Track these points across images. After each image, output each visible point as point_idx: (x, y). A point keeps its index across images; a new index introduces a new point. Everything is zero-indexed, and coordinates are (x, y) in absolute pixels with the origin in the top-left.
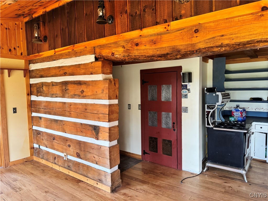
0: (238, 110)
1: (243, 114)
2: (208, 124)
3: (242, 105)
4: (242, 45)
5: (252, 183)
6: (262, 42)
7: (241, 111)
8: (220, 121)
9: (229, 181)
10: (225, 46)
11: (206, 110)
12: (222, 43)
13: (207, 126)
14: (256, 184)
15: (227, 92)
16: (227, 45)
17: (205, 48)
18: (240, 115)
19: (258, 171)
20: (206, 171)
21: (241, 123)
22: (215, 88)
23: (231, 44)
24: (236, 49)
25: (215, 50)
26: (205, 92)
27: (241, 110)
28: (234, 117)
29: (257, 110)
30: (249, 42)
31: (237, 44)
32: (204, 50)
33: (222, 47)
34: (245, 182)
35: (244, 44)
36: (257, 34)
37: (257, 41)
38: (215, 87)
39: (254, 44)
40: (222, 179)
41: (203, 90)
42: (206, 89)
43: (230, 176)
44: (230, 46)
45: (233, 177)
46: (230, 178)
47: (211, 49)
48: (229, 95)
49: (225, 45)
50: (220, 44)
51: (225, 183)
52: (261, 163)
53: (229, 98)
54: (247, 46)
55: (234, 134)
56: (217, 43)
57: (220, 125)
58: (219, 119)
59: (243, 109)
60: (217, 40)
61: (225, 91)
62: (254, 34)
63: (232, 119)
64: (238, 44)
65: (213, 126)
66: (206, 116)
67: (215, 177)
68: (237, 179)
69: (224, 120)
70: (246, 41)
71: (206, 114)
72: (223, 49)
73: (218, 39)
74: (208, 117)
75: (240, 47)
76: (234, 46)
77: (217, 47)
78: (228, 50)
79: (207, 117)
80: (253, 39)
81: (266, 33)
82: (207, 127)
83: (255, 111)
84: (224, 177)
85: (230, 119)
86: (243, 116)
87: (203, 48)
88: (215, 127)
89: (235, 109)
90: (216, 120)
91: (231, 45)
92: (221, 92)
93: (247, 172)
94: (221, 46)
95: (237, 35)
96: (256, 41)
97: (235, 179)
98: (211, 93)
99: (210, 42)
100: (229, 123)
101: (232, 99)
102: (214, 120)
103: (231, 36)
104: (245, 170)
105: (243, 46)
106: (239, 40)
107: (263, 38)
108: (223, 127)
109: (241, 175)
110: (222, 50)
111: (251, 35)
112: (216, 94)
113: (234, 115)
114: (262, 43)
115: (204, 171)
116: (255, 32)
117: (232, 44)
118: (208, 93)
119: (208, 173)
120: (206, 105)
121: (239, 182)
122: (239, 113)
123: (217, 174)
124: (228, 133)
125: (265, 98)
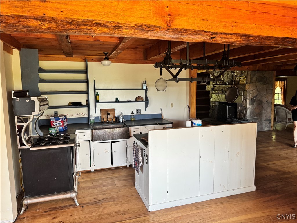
0: (58, 118)
1: (64, 123)
2: (22, 144)
3: (61, 111)
4: (75, 25)
5: (85, 204)
6: (102, 26)
7: (61, 119)
8: (38, 135)
9: (59, 213)
10: (50, 20)
11: (17, 124)
12: (45, 14)
13: (19, 147)
14: (87, 203)
15: (44, 96)
16: (53, 20)
17: (12, 17)
18: (61, 124)
19: (86, 186)
20: (23, 213)
21: (64, 134)
22: (26, 91)
23: (59, 18)
24: (66, 30)
25: (31, 24)
26: (13, 97)
27: (62, 117)
28: (54, 128)
29: (77, 116)
30: (85, 22)
31: (68, 21)
32: (11, 21)
33: (44, 21)
34: (77, 205)
35: (79, 24)
36: (95, 12)
37: (96, 23)
38: (25, 89)
39: (91, 27)
40: (48, 214)
41: (9, 94)
42: (13, 92)
43: (57, 206)
44: (57, 23)
45: (62, 205)
46: (58, 208)
47: (25, 21)
48: (47, 100)
49: (49, 18)
50: (41, 14)
51: (53, 218)
52: (87, 174)
53: (47, 104)
54: (81, 28)
55: (59, 151)
56: (36, 13)
57: (38, 142)
58: (35, 133)
59: (63, 117)
60: (35, 7)
61: (41, 95)
62: (91, 11)
63: (52, 131)
64: (70, 21)
65: (29, 145)
66: (17, 133)
67: (39, 216)
68: (67, 206)
69: (43, 133)
70: (82, 19)
71: (17, 129)
72: (46, 25)
73: (37, 5)
74: (20, 135)
75: (73, 27)
76: (64, 23)
77: (36, 19)
78: (55, 28)
79: (18, 135)
80: (90, 18)
81: (106, 14)
82: (21, 149)
83: (75, 117)
84: (50, 211)
85: (50, 131)
86: (65, 125)
87: (9, 14)
88: (33, 146)
89: (54, 118)
90: (32, 136)
91: (59, 21)
92: (37, 96)
93: (77, 193)
94: (42, 19)
95: (67, 7)
96: (94, 22)
97: (64, 207)
98: (22, 99)
99: (21, 7)
100: (49, 137)
101: (50, 105)
102: (28, 136)
103: (59, 6)
104: (75, 192)
105: (77, 28)
106: (72, 15)
107: (103, 20)
108: (43, 144)
109: (72, 199)
110: (44, 27)
111: (88, 11)
112: (30, 100)
113: (54, 125)
114: (101, 28)
115: (21, 213)
116: (93, 10)
117: (61, 19)
118: (17, 99)
119: (27, 214)
120: (16, 117)
121: (70, 209)
122: (60, 122)
123: (41, 210)
124: (50, 151)
125: (84, 103)
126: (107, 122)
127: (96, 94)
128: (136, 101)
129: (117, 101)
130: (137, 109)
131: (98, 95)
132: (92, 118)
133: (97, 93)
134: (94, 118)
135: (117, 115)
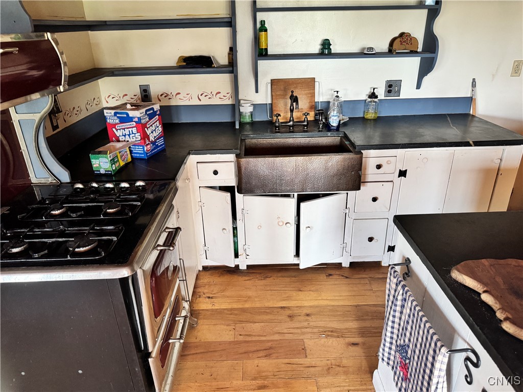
0: (127, 114)
1: (148, 132)
7: (136, 120)
8: (51, 180)
18: (139, 135)
27: (137, 113)
29: (205, 101)
59: (144, 110)
63: (101, 163)
83: (198, 103)
85: (95, 162)
86: (152, 138)
89: (115, 114)
125: (221, 57)
126: (290, 126)
127: (258, 26)
128: (391, 52)
129: (326, 50)
130: (388, 82)
131: (266, 30)
132: (246, 109)
133: (263, 23)
134: (251, 109)
135: (321, 100)
